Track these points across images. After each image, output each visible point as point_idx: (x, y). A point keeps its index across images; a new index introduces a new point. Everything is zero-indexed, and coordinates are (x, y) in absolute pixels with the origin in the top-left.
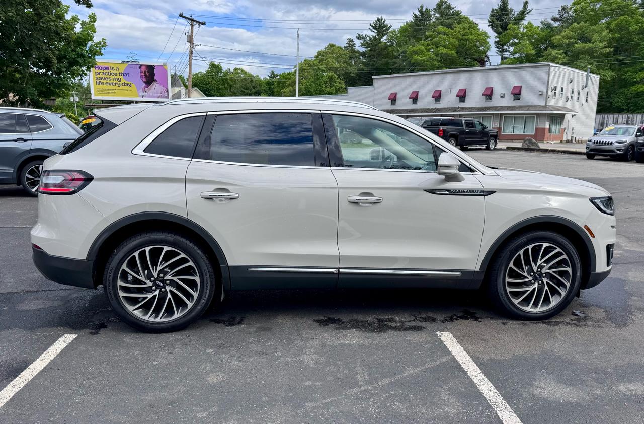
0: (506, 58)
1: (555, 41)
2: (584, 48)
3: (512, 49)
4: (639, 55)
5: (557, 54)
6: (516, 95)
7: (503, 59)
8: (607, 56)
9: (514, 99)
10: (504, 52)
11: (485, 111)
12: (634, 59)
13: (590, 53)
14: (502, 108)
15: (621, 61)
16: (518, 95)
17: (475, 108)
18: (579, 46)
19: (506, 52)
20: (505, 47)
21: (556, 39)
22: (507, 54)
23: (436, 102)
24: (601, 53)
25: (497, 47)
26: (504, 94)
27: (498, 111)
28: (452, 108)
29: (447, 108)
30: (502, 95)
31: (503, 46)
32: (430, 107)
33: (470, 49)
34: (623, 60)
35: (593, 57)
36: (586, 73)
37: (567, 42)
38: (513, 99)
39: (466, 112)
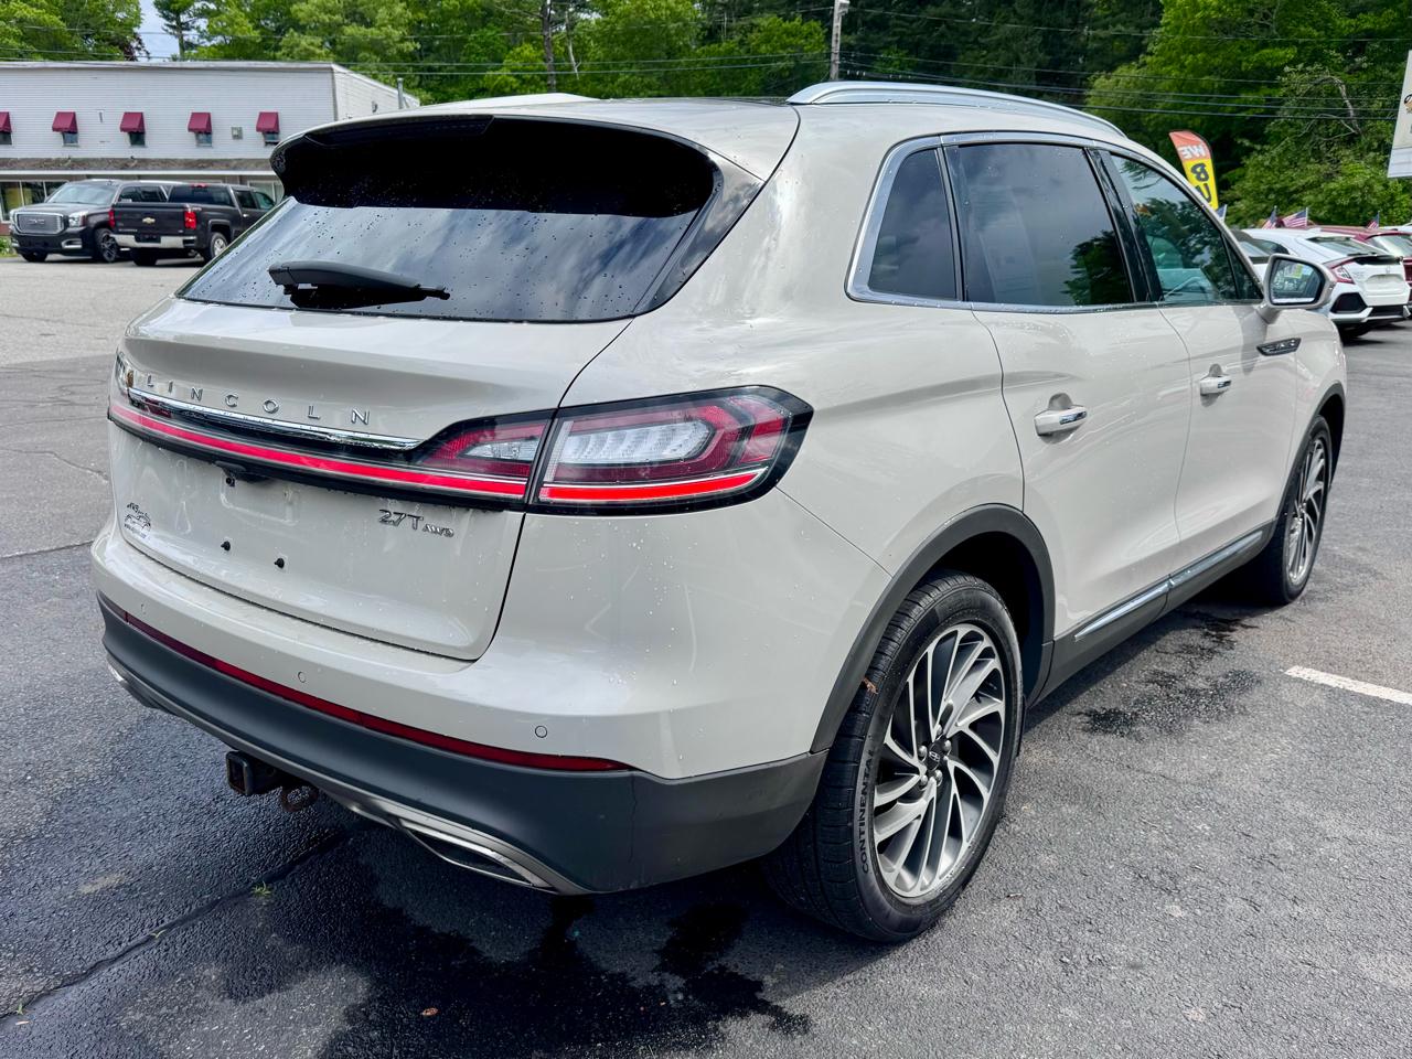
0: (190, 45)
1: (301, 15)
2: (365, 36)
3: (202, 23)
4: (468, 61)
5: (312, 44)
6: (268, 133)
7: (186, 46)
8: (412, 56)
9: (267, 143)
10: (183, 29)
11: (202, 168)
12: (458, 68)
13: (377, 48)
14: (240, 163)
15: (435, 71)
16: (273, 133)
17: (175, 160)
18: (352, 30)
19: (189, 30)
20: (184, 18)
21: (301, 10)
22: (191, 36)
23: (65, 142)
24: (400, 52)
25: (166, 17)
26: (240, 130)
27: (235, 168)
28: (114, 161)
29: (103, 159)
30: (235, 133)
31: (178, 13)
32: (54, 156)
33: (94, 14)
34: (440, 69)
35: (386, 59)
36: (396, 92)
37: (327, 21)
38: (263, 144)
39: (153, 169)
